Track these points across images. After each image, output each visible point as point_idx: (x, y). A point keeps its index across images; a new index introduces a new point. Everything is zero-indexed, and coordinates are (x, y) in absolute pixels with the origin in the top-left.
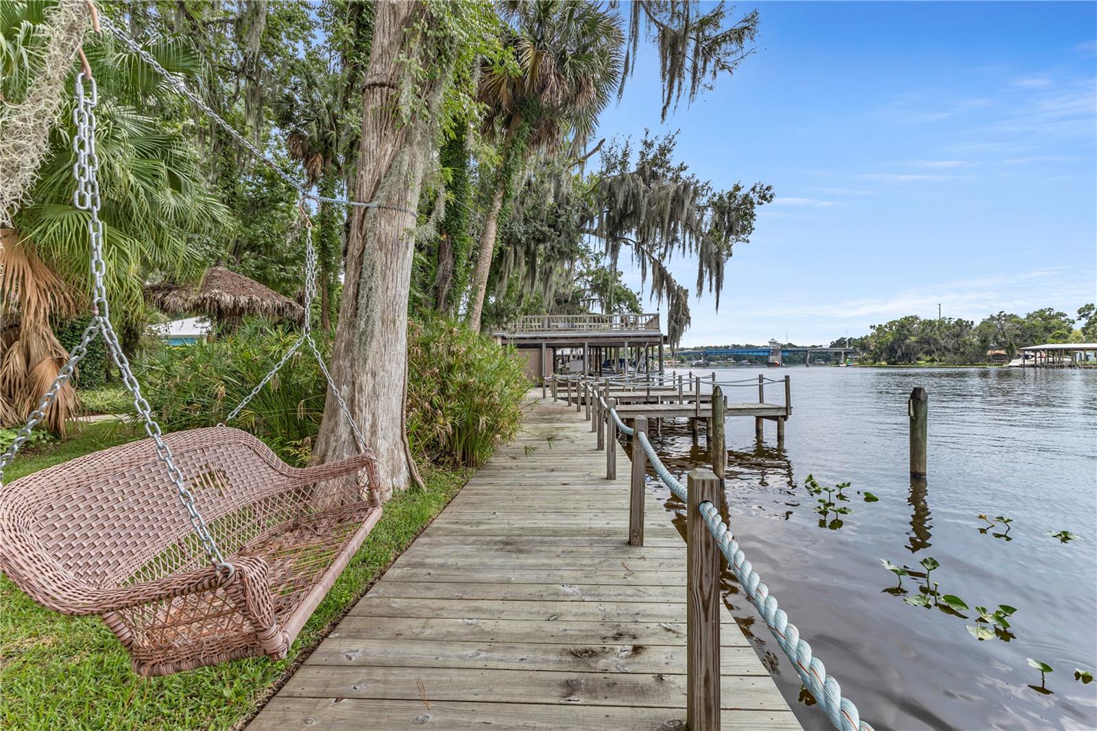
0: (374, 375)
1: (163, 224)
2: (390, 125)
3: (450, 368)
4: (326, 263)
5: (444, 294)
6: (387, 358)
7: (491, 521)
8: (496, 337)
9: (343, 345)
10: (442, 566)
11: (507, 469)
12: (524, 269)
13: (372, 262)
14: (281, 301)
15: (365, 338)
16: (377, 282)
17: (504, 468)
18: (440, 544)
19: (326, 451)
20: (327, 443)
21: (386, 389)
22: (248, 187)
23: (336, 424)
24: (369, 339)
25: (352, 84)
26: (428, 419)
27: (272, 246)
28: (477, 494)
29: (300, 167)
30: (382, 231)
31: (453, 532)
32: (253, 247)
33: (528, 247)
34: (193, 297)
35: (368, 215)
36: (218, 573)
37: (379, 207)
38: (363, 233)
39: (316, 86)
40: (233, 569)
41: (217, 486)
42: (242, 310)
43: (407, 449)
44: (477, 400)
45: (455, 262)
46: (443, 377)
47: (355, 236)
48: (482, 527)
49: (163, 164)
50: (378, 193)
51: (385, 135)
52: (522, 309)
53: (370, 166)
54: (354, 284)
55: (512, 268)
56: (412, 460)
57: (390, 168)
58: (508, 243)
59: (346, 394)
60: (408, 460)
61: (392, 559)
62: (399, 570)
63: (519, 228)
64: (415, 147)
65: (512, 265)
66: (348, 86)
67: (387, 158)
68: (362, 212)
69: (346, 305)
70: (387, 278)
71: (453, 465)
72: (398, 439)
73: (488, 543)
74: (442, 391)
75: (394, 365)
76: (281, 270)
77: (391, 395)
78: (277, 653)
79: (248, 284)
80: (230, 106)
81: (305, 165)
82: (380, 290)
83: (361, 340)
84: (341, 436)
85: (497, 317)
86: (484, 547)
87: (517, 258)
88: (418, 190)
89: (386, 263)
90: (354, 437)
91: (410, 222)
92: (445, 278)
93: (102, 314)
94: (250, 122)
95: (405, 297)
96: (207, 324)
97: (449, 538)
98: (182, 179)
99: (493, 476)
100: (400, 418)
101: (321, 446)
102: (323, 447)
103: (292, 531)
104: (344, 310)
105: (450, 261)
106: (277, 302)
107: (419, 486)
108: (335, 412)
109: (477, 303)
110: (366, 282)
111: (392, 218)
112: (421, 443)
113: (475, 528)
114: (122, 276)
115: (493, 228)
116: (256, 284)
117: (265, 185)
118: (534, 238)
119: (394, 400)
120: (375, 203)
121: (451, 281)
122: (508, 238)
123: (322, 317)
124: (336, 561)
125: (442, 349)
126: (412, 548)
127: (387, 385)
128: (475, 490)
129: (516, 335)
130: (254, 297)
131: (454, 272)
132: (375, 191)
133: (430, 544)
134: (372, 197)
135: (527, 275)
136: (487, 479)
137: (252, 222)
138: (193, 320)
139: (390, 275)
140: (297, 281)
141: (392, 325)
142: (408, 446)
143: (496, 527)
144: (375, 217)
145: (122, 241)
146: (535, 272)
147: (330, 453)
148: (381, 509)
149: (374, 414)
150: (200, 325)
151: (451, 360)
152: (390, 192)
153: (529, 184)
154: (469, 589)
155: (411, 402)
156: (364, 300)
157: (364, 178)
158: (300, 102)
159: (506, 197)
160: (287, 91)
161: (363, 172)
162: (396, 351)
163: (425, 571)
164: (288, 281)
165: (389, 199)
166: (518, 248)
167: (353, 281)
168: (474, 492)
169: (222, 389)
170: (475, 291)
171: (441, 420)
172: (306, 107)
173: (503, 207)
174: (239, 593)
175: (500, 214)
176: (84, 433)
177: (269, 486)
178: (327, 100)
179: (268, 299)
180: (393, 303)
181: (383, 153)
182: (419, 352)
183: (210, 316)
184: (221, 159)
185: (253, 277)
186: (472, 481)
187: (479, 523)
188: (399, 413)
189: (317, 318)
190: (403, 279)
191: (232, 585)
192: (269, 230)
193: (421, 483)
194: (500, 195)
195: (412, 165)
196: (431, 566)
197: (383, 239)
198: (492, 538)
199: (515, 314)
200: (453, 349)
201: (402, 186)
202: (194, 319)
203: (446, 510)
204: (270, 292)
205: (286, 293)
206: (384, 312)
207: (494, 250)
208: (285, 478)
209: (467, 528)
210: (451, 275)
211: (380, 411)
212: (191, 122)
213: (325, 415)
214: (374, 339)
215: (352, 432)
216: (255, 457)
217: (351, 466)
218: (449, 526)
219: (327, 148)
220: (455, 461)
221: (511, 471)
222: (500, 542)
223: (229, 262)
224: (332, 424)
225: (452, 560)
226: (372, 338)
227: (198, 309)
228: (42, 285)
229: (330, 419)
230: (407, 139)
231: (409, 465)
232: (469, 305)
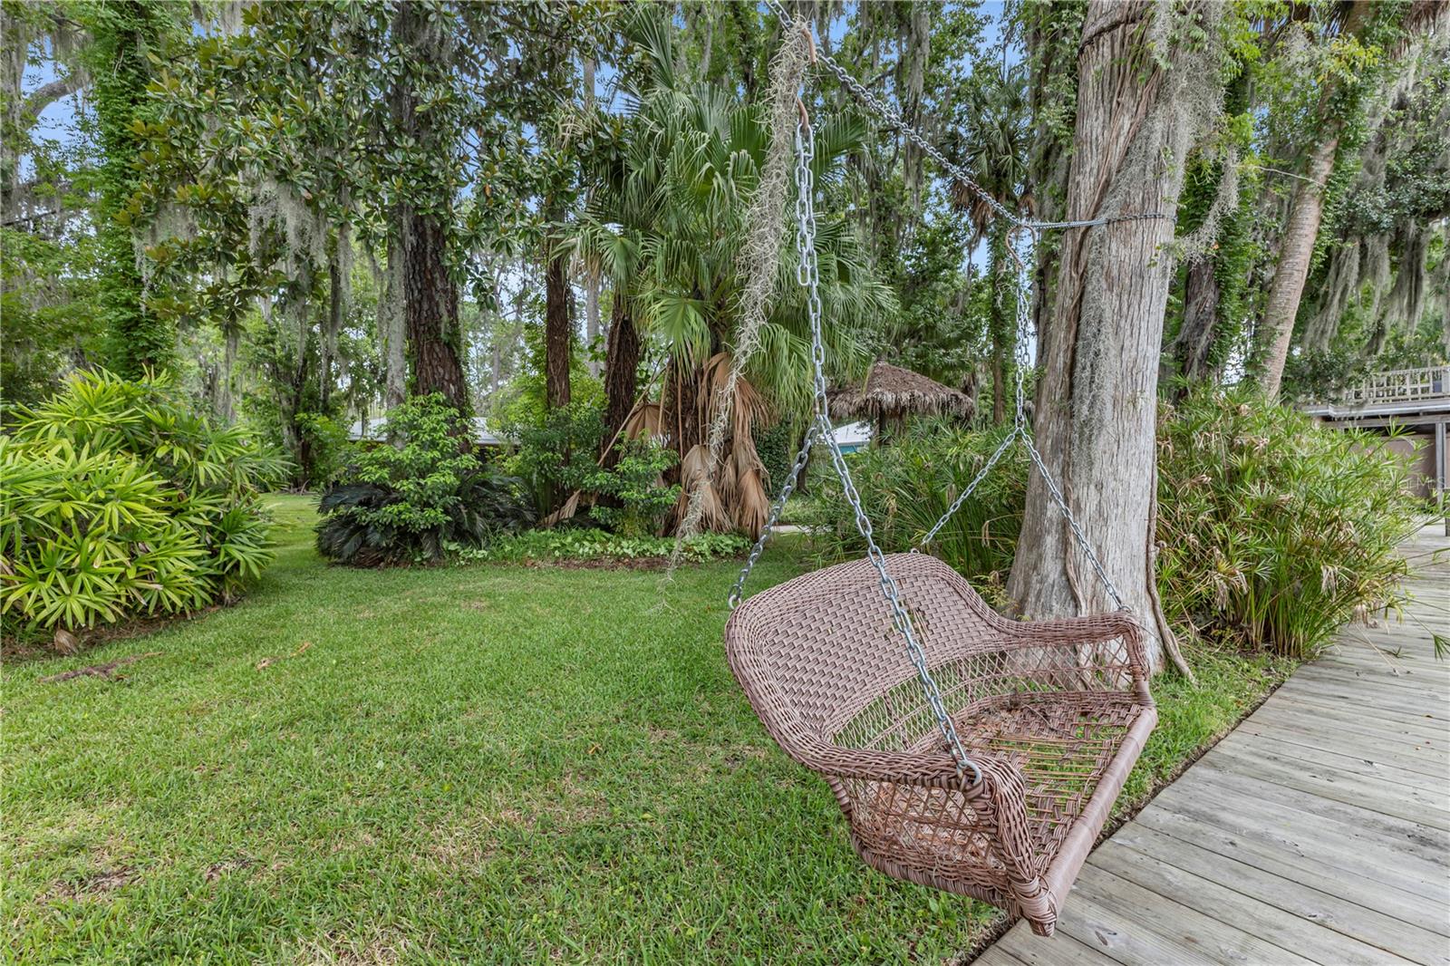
0: (1100, 487)
1: (835, 321)
2: (1127, 84)
3: (1234, 476)
4: (999, 336)
5: (1199, 352)
6: (1121, 459)
7: (1364, 779)
8: (1309, 418)
9: (1049, 442)
10: (1259, 837)
11: (1381, 674)
12: (1386, 279)
13: (1098, 312)
14: (945, 393)
15: (1088, 431)
16: (1108, 343)
17: (1372, 672)
18: (1241, 791)
19: (1026, 594)
20: (1027, 584)
21: (1120, 510)
22: (907, 263)
23: (1040, 557)
24: (1095, 432)
25: (1048, 65)
26: (1197, 562)
27: (933, 327)
28: (1310, 712)
29: (964, 219)
30: (1113, 260)
31: (1270, 775)
32: (913, 333)
33: (1399, 233)
34: (858, 400)
35: (1088, 242)
36: (960, 773)
37: (1109, 223)
38: (1081, 271)
39: (986, 103)
40: (980, 775)
41: (917, 630)
42: (904, 409)
43: (1158, 608)
44: (1298, 533)
45: (1221, 295)
46: (1218, 491)
47: (1067, 279)
48: (1338, 784)
49: (834, 255)
50: (1107, 201)
51: (1118, 103)
52: (1382, 359)
53: (1092, 163)
54: (1066, 351)
55: (1352, 283)
56: (1166, 629)
57: (1127, 154)
58: (1345, 234)
59: (1055, 515)
60: (1159, 627)
61: (1150, 789)
62: (1168, 815)
63: (1375, 204)
64: (1175, 102)
65: (1354, 276)
66: (1042, 69)
67: (1122, 139)
68: (1079, 239)
69: (1053, 384)
70: (1121, 333)
71: (1243, 646)
72: (1142, 590)
73: (1368, 825)
74: (1222, 514)
75: (1135, 471)
76: (945, 355)
77: (1129, 518)
78: (1042, 924)
79: (910, 378)
80: (889, 172)
81: (971, 214)
82: (1113, 352)
83: (1081, 435)
84: (1047, 576)
85: (1314, 379)
86: (1359, 830)
87: (1369, 260)
88: (1180, 172)
89: (1120, 309)
90: (1068, 580)
91: (1164, 231)
92: (1200, 326)
93: (822, 412)
94: (910, 184)
95: (1154, 358)
96: (867, 429)
97: (1265, 785)
98: (850, 267)
99: (1347, 683)
100: (1144, 557)
101: (1018, 587)
102: (1022, 588)
103: (1009, 711)
104: (1050, 392)
105: (1211, 295)
106: (942, 395)
107: (1181, 674)
108: (1037, 541)
109: (1273, 358)
110: (1089, 345)
111: (1130, 234)
112: (1179, 600)
113: (1322, 781)
114: (802, 384)
115: (1310, 217)
116: (918, 376)
117: (925, 255)
118: (1416, 211)
119: (1134, 526)
120: (1102, 218)
121: (1213, 328)
122: (1349, 225)
123: (994, 408)
124: (1100, 787)
125: (1217, 444)
126: (1186, 780)
127: (1121, 502)
128: (1304, 702)
129: (1365, 411)
130: (916, 393)
131: (1219, 313)
132: (1101, 199)
133: (1222, 785)
134: (1096, 211)
135: (1397, 290)
136: (1331, 687)
137: (912, 302)
138: (853, 426)
139: (1128, 327)
140: (963, 366)
141: (1131, 407)
142: (1159, 603)
143: (1381, 793)
144: (1102, 240)
145: (801, 347)
146: (1419, 278)
147: (1032, 599)
148: (1154, 712)
149: (1099, 547)
150: (860, 431)
151: (1240, 462)
152: (1129, 193)
153: (1401, 104)
154: (1343, 911)
155: (1165, 531)
156: (1087, 373)
157: (1082, 186)
158: (965, 135)
159: (1345, 144)
160: (949, 128)
161: (1079, 178)
162: (1137, 447)
163: (1222, 835)
164: (951, 367)
165: (1126, 205)
166: (1371, 241)
167: (1064, 347)
168: (1307, 707)
169: (893, 502)
170: (1263, 338)
171: (1224, 566)
172: (974, 138)
173: (1336, 168)
174: (989, 812)
175: (1329, 184)
176: (775, 543)
177: (976, 640)
178: (999, 117)
179: (931, 392)
180: (1132, 372)
181: (1114, 134)
182: (1171, 447)
183: (870, 420)
184: (881, 237)
185: (914, 368)
186: (1292, 683)
187: (1331, 775)
188: (1143, 549)
189: (986, 411)
190: (1151, 330)
191: (979, 797)
192: (931, 310)
193: (1186, 669)
194: (1327, 148)
195: (1169, 136)
196: (1233, 829)
197: (1115, 273)
198: (1380, 817)
199: (1361, 371)
200: (1243, 439)
201: (1150, 176)
202: (858, 424)
203: (1244, 726)
204: (933, 384)
205: (949, 383)
206: (1116, 387)
207: (1314, 256)
208: (995, 632)
209: (1305, 776)
210: (1213, 317)
211: (1110, 543)
212: (852, 207)
213: (1023, 543)
214: (1104, 432)
215: (1065, 572)
216: (956, 597)
217: (1097, 630)
218: (1258, 761)
219: (1000, 181)
220: (1247, 640)
221: (1392, 681)
222: (1403, 831)
223: (889, 355)
224: (1034, 556)
225: (1282, 832)
226: (1100, 429)
227: (861, 413)
228: (746, 400)
229: (1030, 549)
230: (1161, 94)
231: (1161, 635)
232: (1251, 363)
